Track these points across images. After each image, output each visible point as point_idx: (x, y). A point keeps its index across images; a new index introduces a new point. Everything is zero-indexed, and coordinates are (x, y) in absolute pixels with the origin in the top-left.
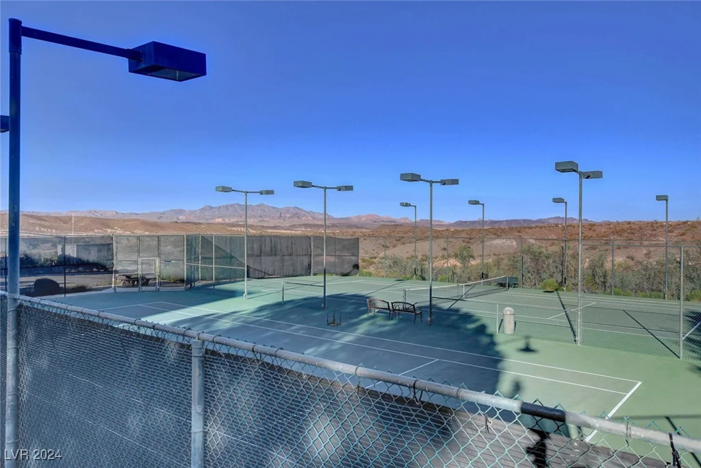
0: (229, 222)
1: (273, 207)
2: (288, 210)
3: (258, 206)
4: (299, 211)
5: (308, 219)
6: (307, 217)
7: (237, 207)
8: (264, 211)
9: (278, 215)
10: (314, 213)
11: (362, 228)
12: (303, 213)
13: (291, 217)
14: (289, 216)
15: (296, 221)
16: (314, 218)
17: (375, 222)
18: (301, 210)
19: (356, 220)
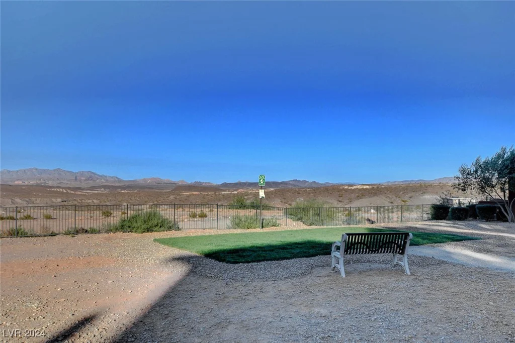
0: (29, 184)
1: (68, 171)
2: (82, 173)
3: (54, 170)
4: (93, 175)
5: (102, 182)
6: (101, 180)
7: (34, 170)
8: (61, 175)
9: (74, 178)
10: (106, 176)
11: (153, 188)
12: (96, 176)
13: (85, 180)
14: (84, 179)
15: (91, 183)
16: (107, 181)
17: (159, 183)
18: (94, 174)
19: (142, 182)
